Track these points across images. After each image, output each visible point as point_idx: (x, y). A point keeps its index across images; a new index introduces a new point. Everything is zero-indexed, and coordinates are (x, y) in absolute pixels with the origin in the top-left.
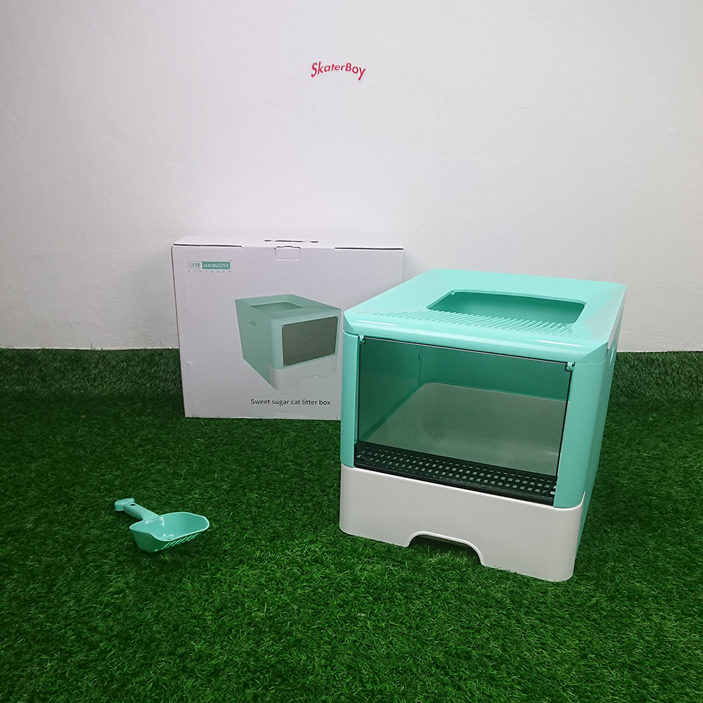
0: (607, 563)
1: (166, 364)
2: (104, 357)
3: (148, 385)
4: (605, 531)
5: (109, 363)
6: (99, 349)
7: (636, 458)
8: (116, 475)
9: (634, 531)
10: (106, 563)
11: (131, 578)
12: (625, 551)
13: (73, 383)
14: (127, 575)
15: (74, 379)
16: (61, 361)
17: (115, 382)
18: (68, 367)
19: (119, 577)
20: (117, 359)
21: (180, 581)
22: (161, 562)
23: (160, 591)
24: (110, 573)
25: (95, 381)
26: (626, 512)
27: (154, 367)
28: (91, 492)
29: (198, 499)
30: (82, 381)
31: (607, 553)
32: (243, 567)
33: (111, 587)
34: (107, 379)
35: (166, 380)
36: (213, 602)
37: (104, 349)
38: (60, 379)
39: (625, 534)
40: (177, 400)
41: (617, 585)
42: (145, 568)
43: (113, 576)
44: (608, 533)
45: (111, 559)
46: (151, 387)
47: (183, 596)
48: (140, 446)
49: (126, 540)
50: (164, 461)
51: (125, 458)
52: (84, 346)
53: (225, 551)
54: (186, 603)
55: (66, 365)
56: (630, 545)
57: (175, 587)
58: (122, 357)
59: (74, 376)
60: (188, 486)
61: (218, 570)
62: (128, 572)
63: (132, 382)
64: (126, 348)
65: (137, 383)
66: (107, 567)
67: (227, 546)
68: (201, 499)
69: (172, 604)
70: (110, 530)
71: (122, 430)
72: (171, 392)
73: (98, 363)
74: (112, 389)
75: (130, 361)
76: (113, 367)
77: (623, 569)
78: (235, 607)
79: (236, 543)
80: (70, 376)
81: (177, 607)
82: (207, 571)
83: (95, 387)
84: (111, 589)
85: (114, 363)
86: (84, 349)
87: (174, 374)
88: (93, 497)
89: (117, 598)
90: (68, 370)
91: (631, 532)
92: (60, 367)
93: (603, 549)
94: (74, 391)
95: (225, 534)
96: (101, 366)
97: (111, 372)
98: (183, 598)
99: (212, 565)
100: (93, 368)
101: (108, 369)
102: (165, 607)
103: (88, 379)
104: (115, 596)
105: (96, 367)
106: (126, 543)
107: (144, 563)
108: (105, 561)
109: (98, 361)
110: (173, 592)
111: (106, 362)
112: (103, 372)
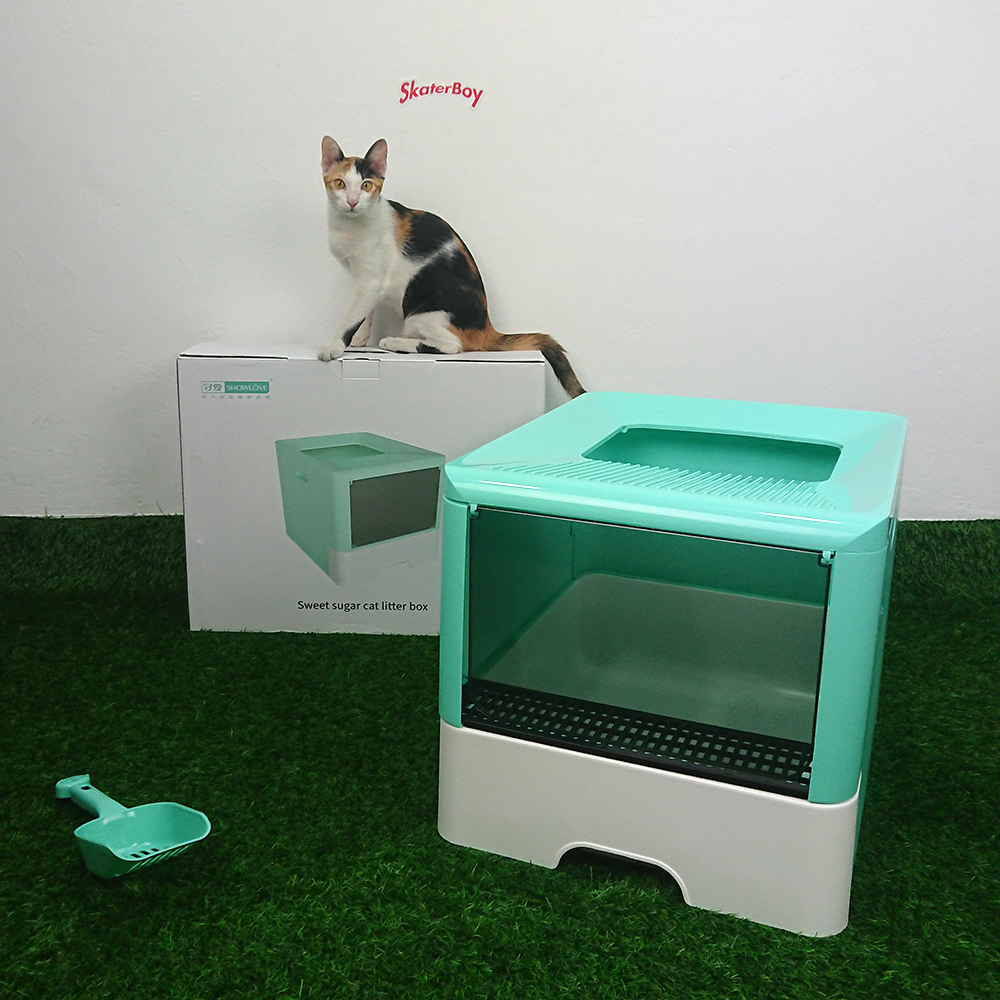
0: (907, 900)
2: (65, 529)
3: (134, 574)
4: (898, 837)
5: (72, 540)
6: (58, 516)
7: (941, 700)
8: (64, 732)
9: (948, 836)
10: (29, 897)
11: (69, 926)
12: (936, 877)
13: (12, 572)
14: (64, 920)
15: (14, 566)
17: (80, 570)
18: (7, 546)
19: (48, 925)
20: (86, 533)
21: (154, 933)
22: (125, 895)
23: (118, 954)
24: (34, 916)
25: (48, 568)
26: (931, 801)
27: (144, 545)
28: (20, 763)
29: (198, 775)
30: (27, 567)
31: (904, 881)
32: (266, 906)
33: (32, 944)
34: (68, 566)
35: (163, 566)
36: (211, 975)
37: (66, 516)
39: (933, 843)
40: (177, 599)
41: (927, 944)
42: (96, 909)
43: (38, 922)
44: (903, 840)
45: (39, 890)
46: (137, 578)
47: (158, 963)
48: (110, 679)
49: (69, 853)
50: (147, 706)
51: (84, 701)
52: (33, 512)
53: (238, 874)
54: (160, 978)
56: (946, 865)
57: (144, 944)
58: (94, 528)
59: (15, 560)
60: (184, 752)
61: (223, 912)
62: (66, 916)
63: (108, 569)
64: (101, 515)
65: (116, 571)
66: (30, 904)
67: (241, 865)
68: (203, 775)
69: (135, 980)
70: (43, 833)
71: (84, 652)
73: (53, 539)
74: (75, 581)
75: (106, 537)
76: (79, 546)
77: (935, 912)
78: (247, 985)
79: (258, 859)
80: (9, 561)
81: (145, 984)
82: (203, 913)
83: (48, 577)
84: (32, 949)
85: (79, 539)
86: (34, 516)
88: (23, 772)
89: (41, 968)
91: (943, 838)
93: (896, 871)
94: (14, 584)
95: (239, 842)
96: (60, 546)
97: (74, 554)
98: (157, 967)
99: (212, 902)
100: (46, 547)
101: (69, 550)
102: (124, 986)
103: (37, 564)
104: (38, 963)
105: (51, 546)
106: (68, 859)
107: (95, 898)
108: (28, 893)
109: (55, 537)
110: (140, 955)
111: (67, 538)
112: (62, 554)
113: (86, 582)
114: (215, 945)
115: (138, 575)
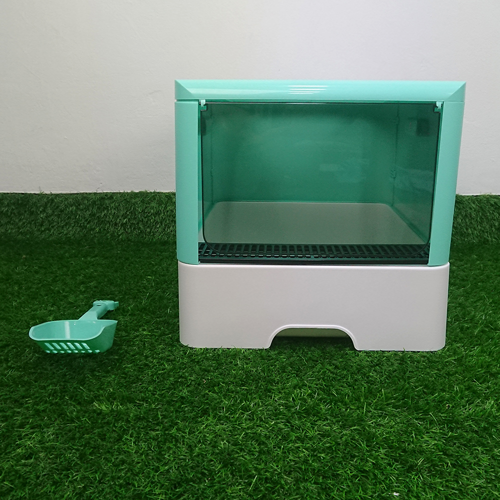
1: (117, 208)
2: (52, 200)
3: (97, 229)
5: (58, 207)
6: (48, 192)
8: (50, 311)
10: (18, 413)
14: (45, 430)
15: (21, 223)
16: (8, 205)
17: (63, 227)
18: (15, 211)
19: (33, 433)
20: (66, 203)
21: (119, 439)
22: (94, 411)
23: (91, 454)
24: (22, 426)
25: (42, 225)
27: (104, 211)
28: (18, 328)
29: (146, 335)
30: (29, 225)
32: (207, 420)
33: (19, 446)
34: (55, 224)
35: (116, 224)
36: (168, 471)
37: (53, 192)
38: (6, 224)
42: (72, 421)
43: (26, 430)
45: (27, 408)
46: (100, 232)
47: (123, 462)
48: (83, 283)
49: (51, 384)
51: (64, 294)
52: (33, 190)
53: (182, 398)
54: (126, 474)
55: (13, 209)
57: (111, 448)
58: (71, 200)
59: (20, 220)
60: (135, 322)
62: (48, 426)
63: (80, 226)
65: (86, 227)
66: (20, 418)
67: (185, 392)
68: (151, 336)
69: (105, 474)
70: (33, 370)
71: (65, 269)
72: (121, 237)
73: (45, 207)
74: (59, 234)
75: (79, 205)
76: (62, 211)
78: (200, 479)
79: (197, 388)
80: (17, 221)
81: (113, 478)
82: (158, 424)
83: (42, 231)
84: (19, 450)
85: (62, 206)
86: (33, 192)
87: (124, 219)
88: (19, 333)
89: (25, 465)
90: (14, 213)
92: (7, 211)
94: (20, 236)
95: (181, 377)
96: (49, 211)
97: (59, 216)
98: (122, 464)
99: (164, 417)
100: (41, 212)
101: (56, 213)
102: (95, 479)
103: (35, 223)
104: (23, 461)
105: (44, 211)
106: (51, 387)
107: (71, 412)
108: (19, 410)
109: (46, 204)
110: (109, 456)
111: (54, 206)
112: (51, 216)
113: (66, 234)
114: (169, 448)
115: (100, 229)
